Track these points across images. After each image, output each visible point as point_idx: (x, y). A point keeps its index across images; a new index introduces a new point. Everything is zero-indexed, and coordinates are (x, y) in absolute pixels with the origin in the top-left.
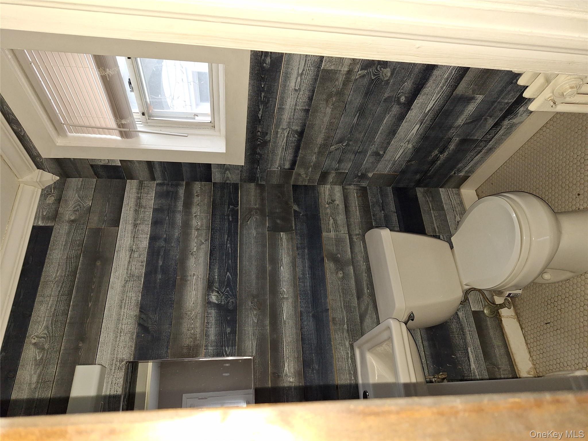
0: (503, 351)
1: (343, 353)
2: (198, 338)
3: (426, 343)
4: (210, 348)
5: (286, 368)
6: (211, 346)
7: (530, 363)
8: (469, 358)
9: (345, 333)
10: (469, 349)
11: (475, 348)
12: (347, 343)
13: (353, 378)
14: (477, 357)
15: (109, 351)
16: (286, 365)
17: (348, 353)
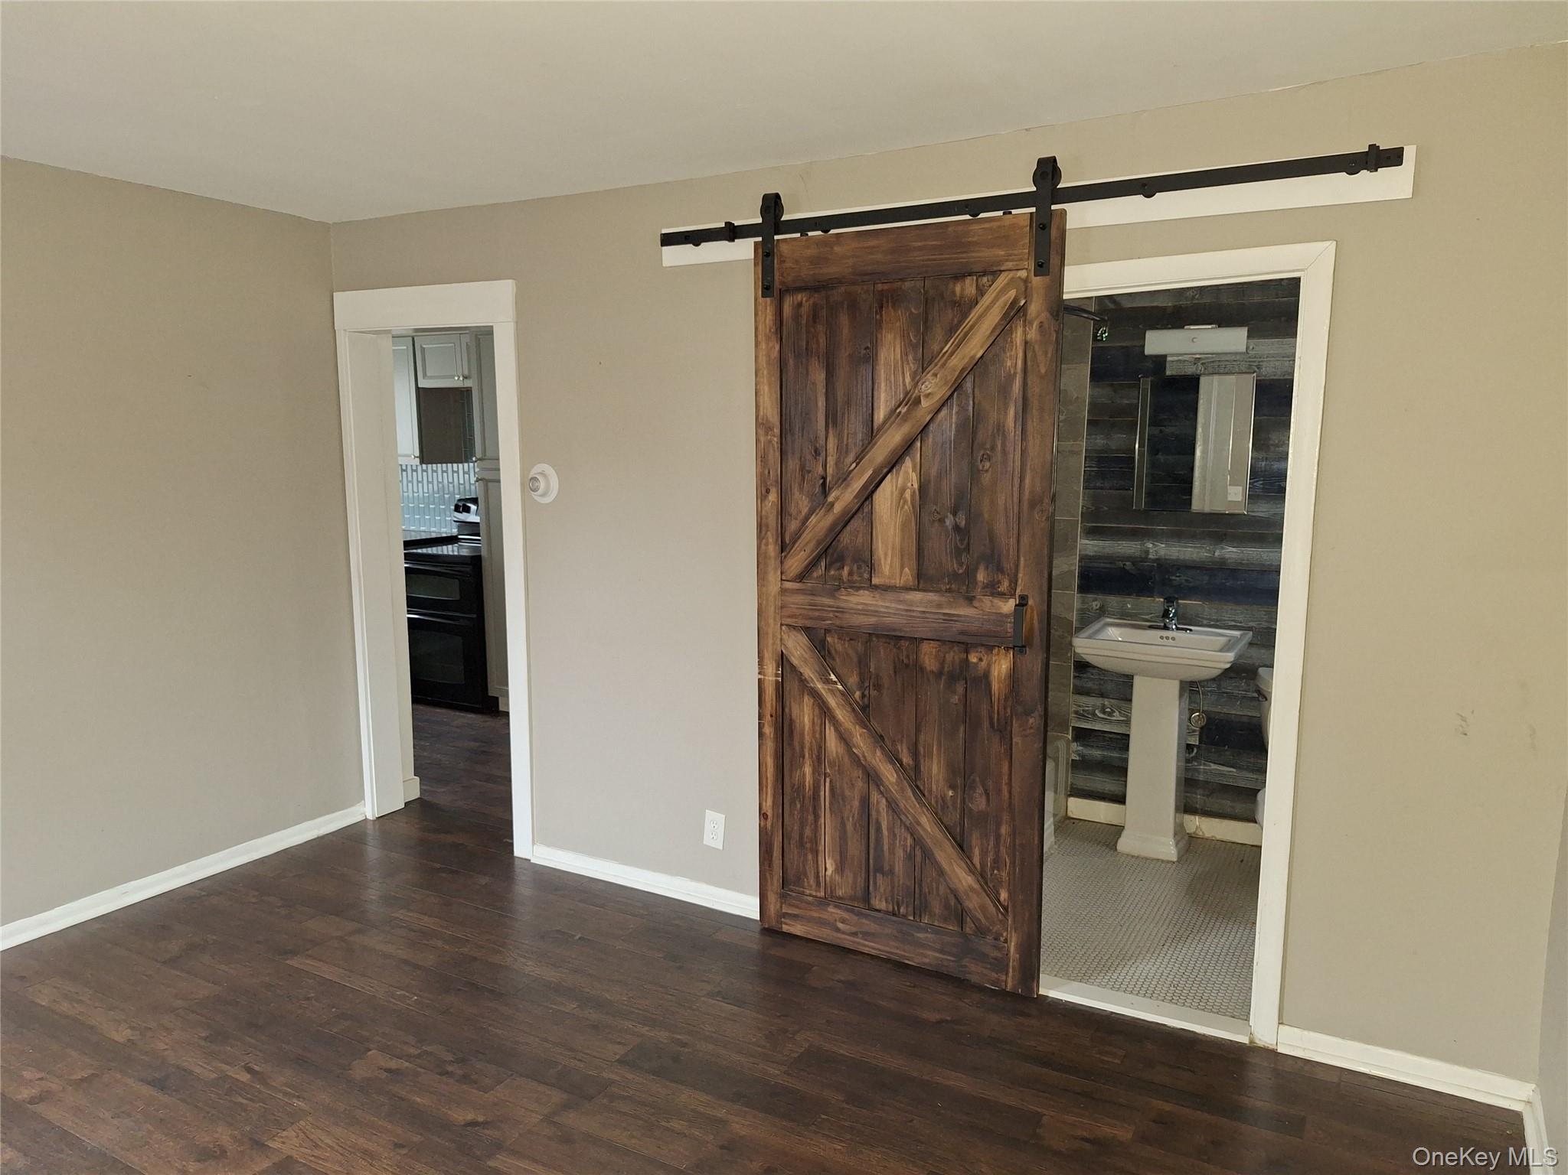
0: (1229, 810)
1: (1240, 618)
2: (1277, 449)
3: (1245, 720)
4: (1264, 463)
5: (1231, 549)
6: (1265, 465)
7: (1210, 836)
8: (1223, 765)
9: (1266, 624)
10: (1234, 770)
11: (1234, 777)
12: (1251, 624)
13: (1212, 623)
14: (1222, 774)
15: (1272, 352)
16: (1234, 550)
17: (1241, 623)
